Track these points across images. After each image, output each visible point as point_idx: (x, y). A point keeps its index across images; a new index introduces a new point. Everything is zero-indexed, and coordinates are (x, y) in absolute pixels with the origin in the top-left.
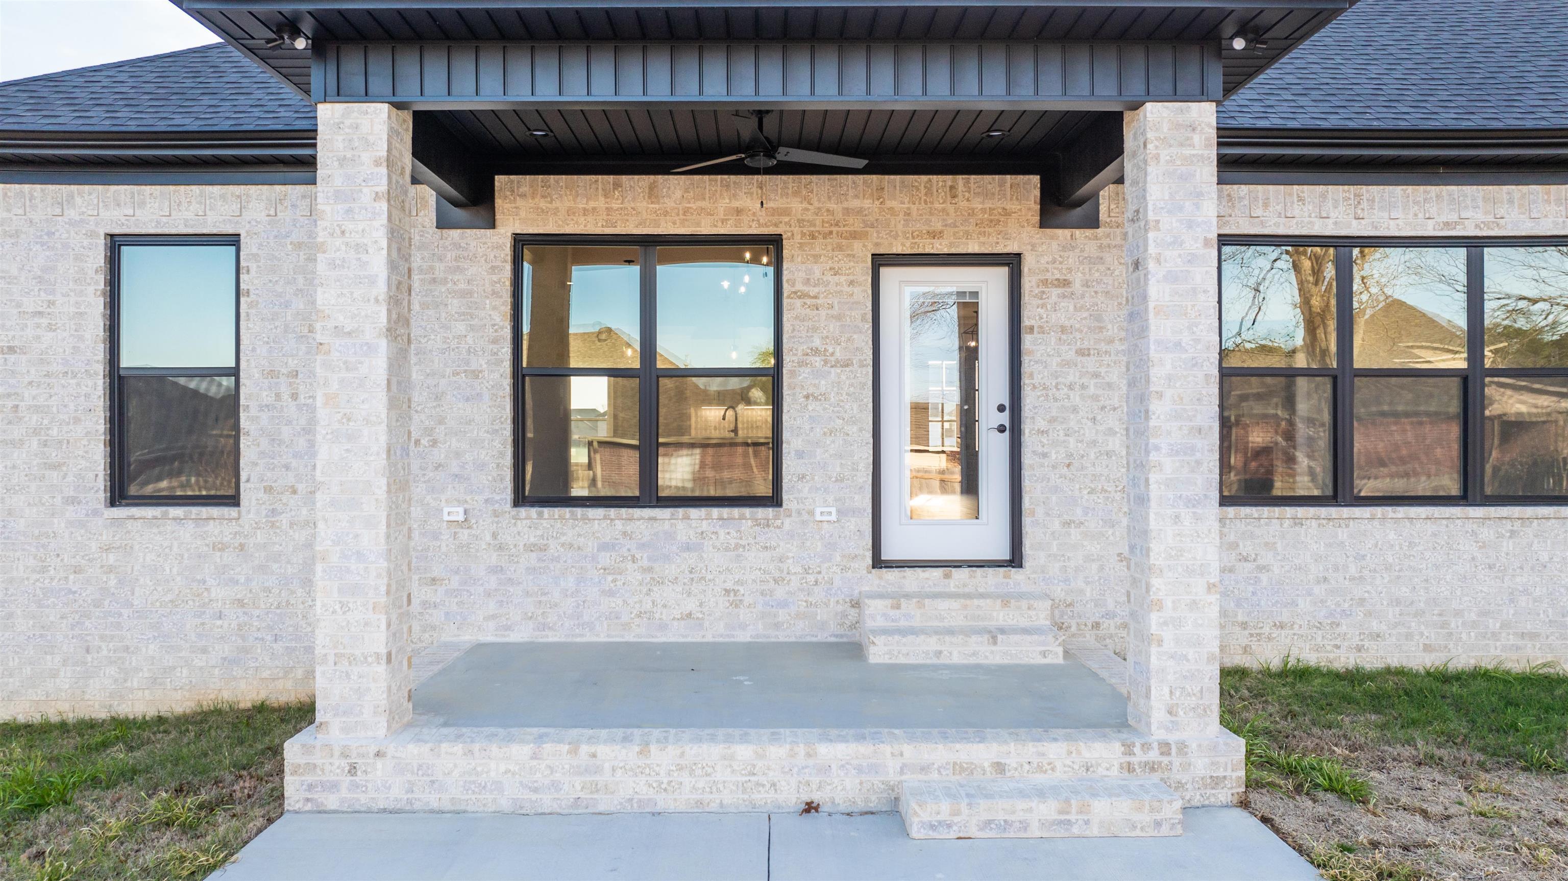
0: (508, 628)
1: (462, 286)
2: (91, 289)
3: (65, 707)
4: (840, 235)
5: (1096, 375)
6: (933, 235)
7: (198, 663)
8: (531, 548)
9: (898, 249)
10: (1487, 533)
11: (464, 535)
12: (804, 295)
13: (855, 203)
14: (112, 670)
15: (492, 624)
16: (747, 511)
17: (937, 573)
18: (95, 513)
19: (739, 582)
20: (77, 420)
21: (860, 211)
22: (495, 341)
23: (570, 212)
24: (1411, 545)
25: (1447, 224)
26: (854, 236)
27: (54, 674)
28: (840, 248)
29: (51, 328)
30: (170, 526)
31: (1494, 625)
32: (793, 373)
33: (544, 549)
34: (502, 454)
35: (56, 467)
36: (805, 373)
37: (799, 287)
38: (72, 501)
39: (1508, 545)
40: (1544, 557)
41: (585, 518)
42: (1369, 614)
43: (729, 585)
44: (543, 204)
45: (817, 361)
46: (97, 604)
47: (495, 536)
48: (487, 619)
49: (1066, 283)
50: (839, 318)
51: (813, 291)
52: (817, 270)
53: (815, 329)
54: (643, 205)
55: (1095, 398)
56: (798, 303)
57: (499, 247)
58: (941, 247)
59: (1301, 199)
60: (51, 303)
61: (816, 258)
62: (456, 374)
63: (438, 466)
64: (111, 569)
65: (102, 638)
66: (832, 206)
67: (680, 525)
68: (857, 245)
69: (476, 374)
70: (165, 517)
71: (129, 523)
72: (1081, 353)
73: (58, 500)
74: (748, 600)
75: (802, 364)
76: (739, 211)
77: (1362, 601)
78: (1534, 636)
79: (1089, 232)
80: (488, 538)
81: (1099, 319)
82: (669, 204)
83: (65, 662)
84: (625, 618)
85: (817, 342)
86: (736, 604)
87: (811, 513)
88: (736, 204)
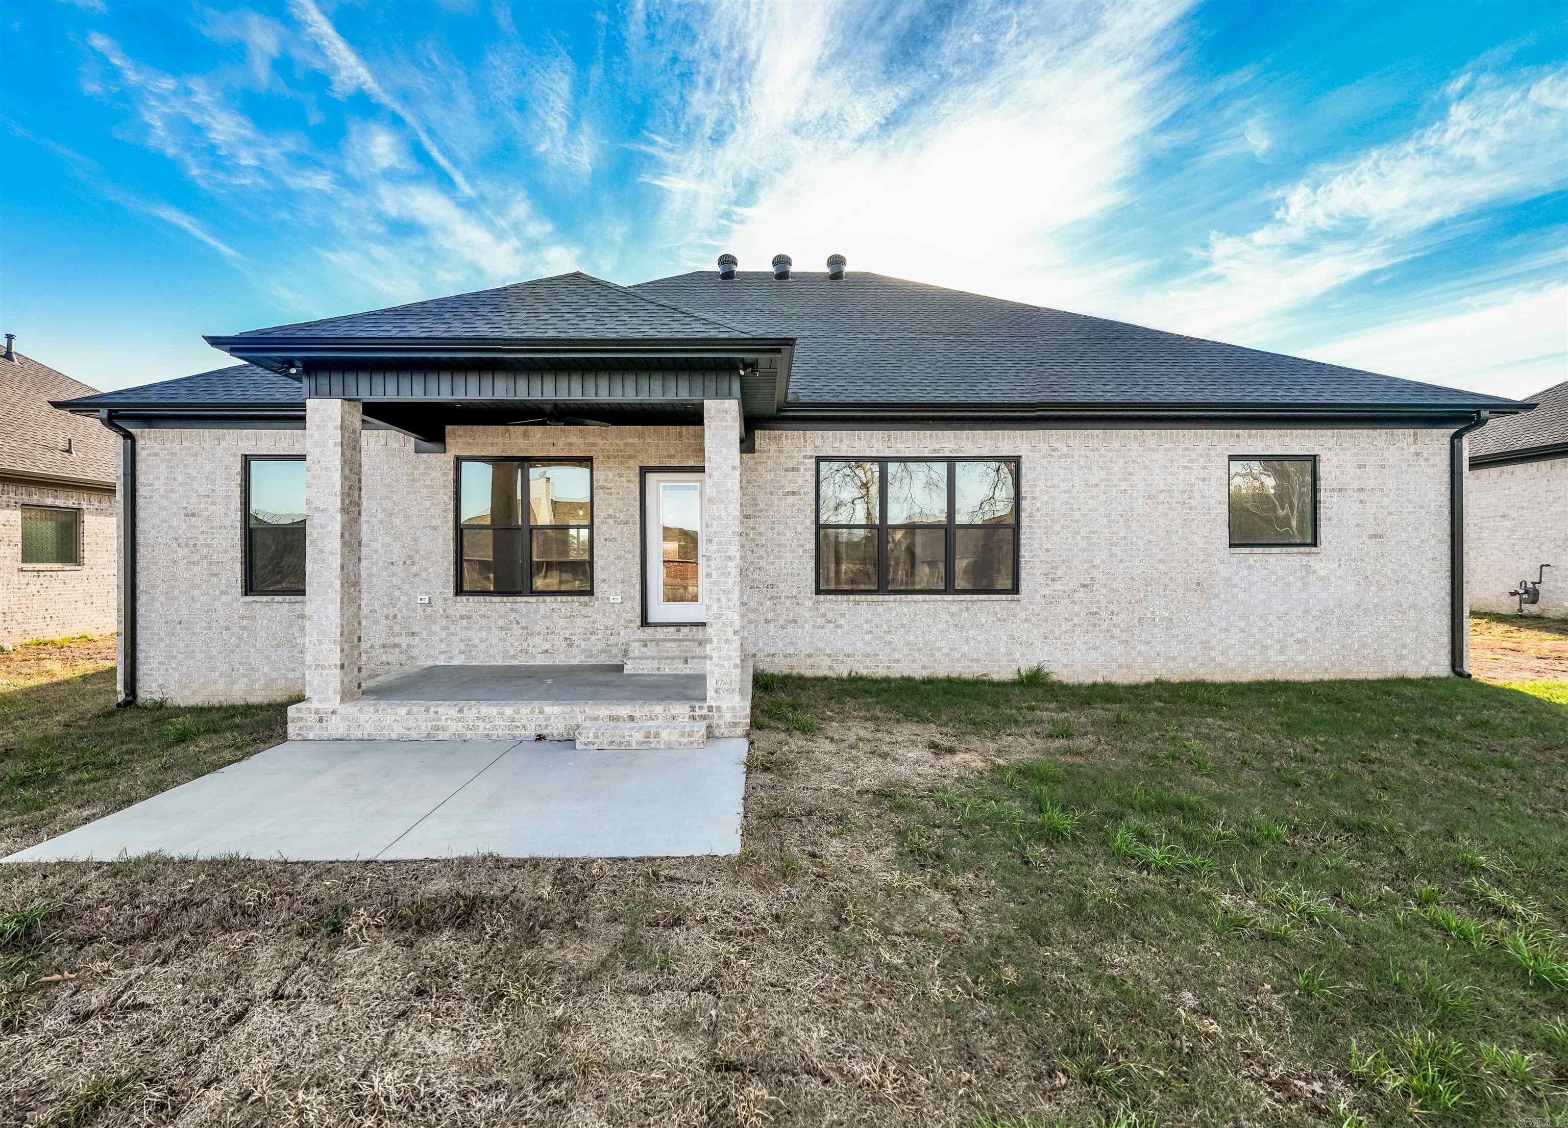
0: (451, 658)
1: (429, 482)
2: (234, 483)
3: (222, 699)
4: (623, 457)
5: (753, 529)
6: (671, 457)
7: (290, 676)
8: (463, 617)
9: (652, 464)
10: (954, 608)
11: (429, 610)
12: (603, 488)
13: (631, 440)
14: (245, 680)
15: (442, 657)
16: (576, 598)
17: (673, 629)
18: (237, 599)
19: (572, 634)
20: (227, 551)
21: (633, 444)
22: (445, 511)
23: (484, 444)
24: (915, 615)
25: (935, 450)
26: (630, 457)
27: (216, 682)
28: (622, 463)
29: (213, 503)
30: (275, 606)
31: (957, 655)
32: (598, 528)
33: (470, 617)
34: (448, 569)
35: (216, 575)
36: (605, 527)
37: (601, 483)
38: (224, 593)
39: (965, 615)
40: (983, 621)
41: (491, 602)
42: (894, 649)
43: (567, 636)
44: (470, 440)
45: (611, 521)
46: (238, 646)
47: (444, 611)
48: (441, 653)
50: (622, 499)
51: (609, 485)
52: (611, 475)
53: (610, 505)
54: (521, 441)
56: (601, 491)
57: (447, 462)
58: (674, 463)
59: (859, 438)
60: (213, 491)
61: (610, 468)
62: (424, 527)
63: (415, 575)
64: (244, 628)
65: (240, 663)
66: (618, 442)
67: (542, 606)
68: (631, 462)
69: (435, 528)
70: (272, 601)
71: (254, 605)
73: (217, 593)
74: (576, 643)
75: (603, 523)
76: (570, 444)
77: (890, 643)
78: (978, 661)
79: (750, 455)
80: (441, 612)
81: (755, 500)
82: (534, 440)
83: (221, 676)
84: (512, 653)
85: (611, 512)
86: (570, 645)
87: (608, 599)
88: (569, 441)
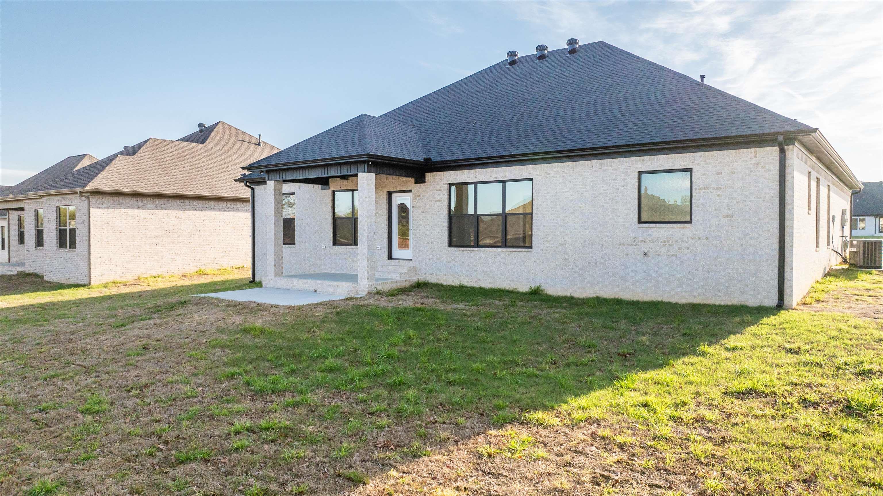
1: (325, 201)
4: (381, 187)
5: (425, 217)
6: (397, 187)
8: (335, 254)
9: (393, 190)
10: (503, 255)
11: (326, 251)
13: (384, 180)
17: (398, 261)
21: (385, 182)
22: (330, 212)
23: (340, 186)
24: (487, 258)
25: (495, 178)
26: (386, 187)
28: (381, 190)
30: (289, 248)
31: (504, 278)
33: (337, 254)
34: (331, 235)
39: (507, 258)
44: (336, 184)
47: (330, 251)
48: (329, 268)
49: (419, 196)
50: (381, 206)
54: (351, 183)
55: (425, 222)
57: (330, 192)
58: (398, 189)
59: (464, 174)
62: (324, 219)
68: (384, 190)
72: (422, 212)
77: (476, 271)
78: (513, 281)
79: (424, 184)
81: (425, 204)
